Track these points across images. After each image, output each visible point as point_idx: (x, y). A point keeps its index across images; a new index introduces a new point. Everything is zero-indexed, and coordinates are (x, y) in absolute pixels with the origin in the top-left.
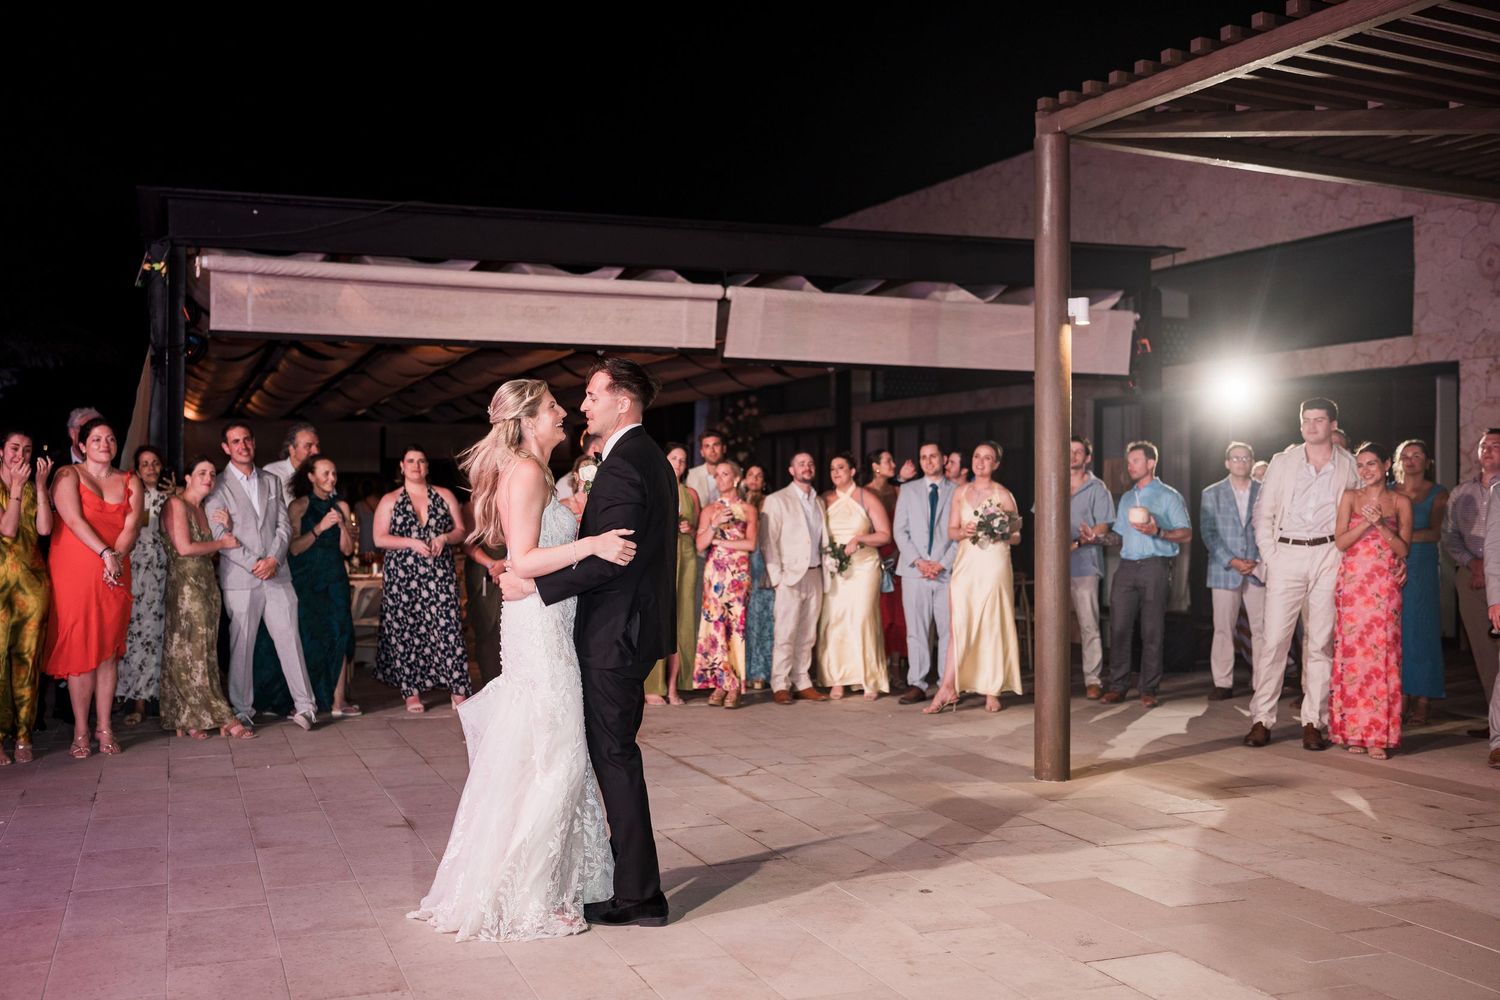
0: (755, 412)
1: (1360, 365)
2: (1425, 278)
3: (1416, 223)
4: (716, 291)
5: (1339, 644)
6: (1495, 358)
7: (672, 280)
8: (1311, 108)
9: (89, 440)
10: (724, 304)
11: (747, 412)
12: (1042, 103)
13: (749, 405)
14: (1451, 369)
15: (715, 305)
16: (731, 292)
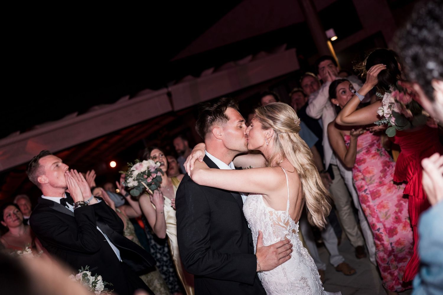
4: (165, 91)
5: (381, 230)
9: (5, 218)
10: (169, 94)
15: (166, 95)
16: (170, 89)
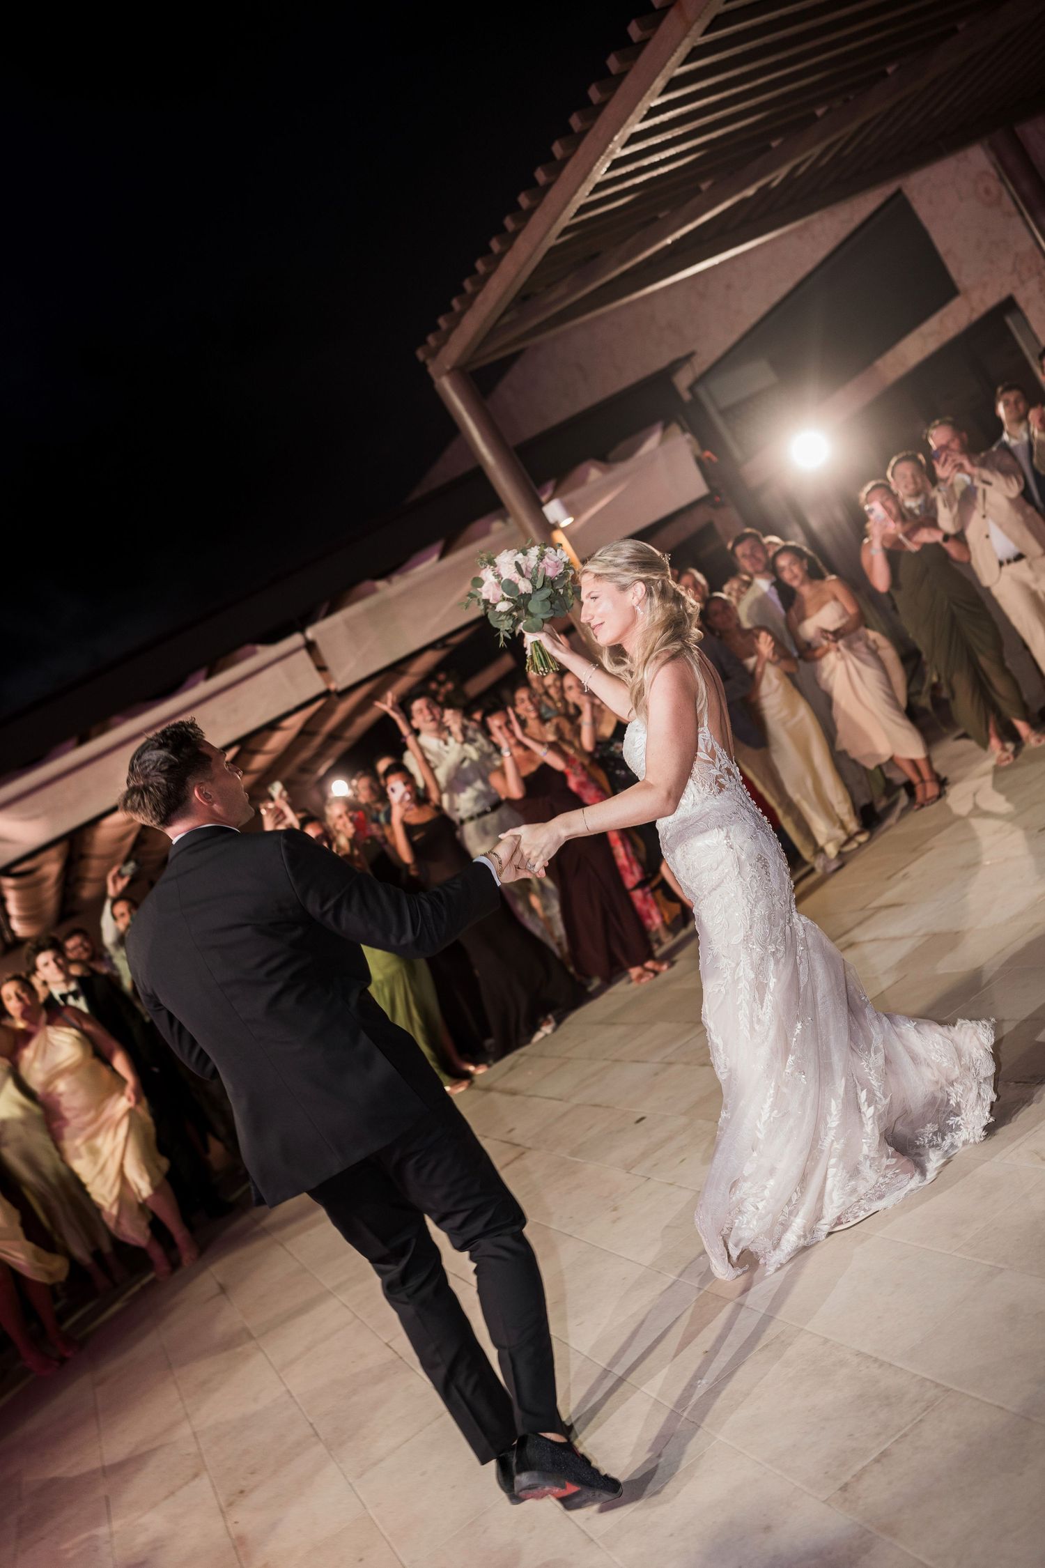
0: (450, 686)
1: (932, 346)
2: (942, 239)
3: (906, 191)
4: (296, 640)
6: (1039, 274)
7: (254, 653)
8: (656, 219)
10: (310, 646)
11: (443, 690)
12: (420, 354)
13: (441, 684)
14: (1009, 305)
15: (304, 654)
